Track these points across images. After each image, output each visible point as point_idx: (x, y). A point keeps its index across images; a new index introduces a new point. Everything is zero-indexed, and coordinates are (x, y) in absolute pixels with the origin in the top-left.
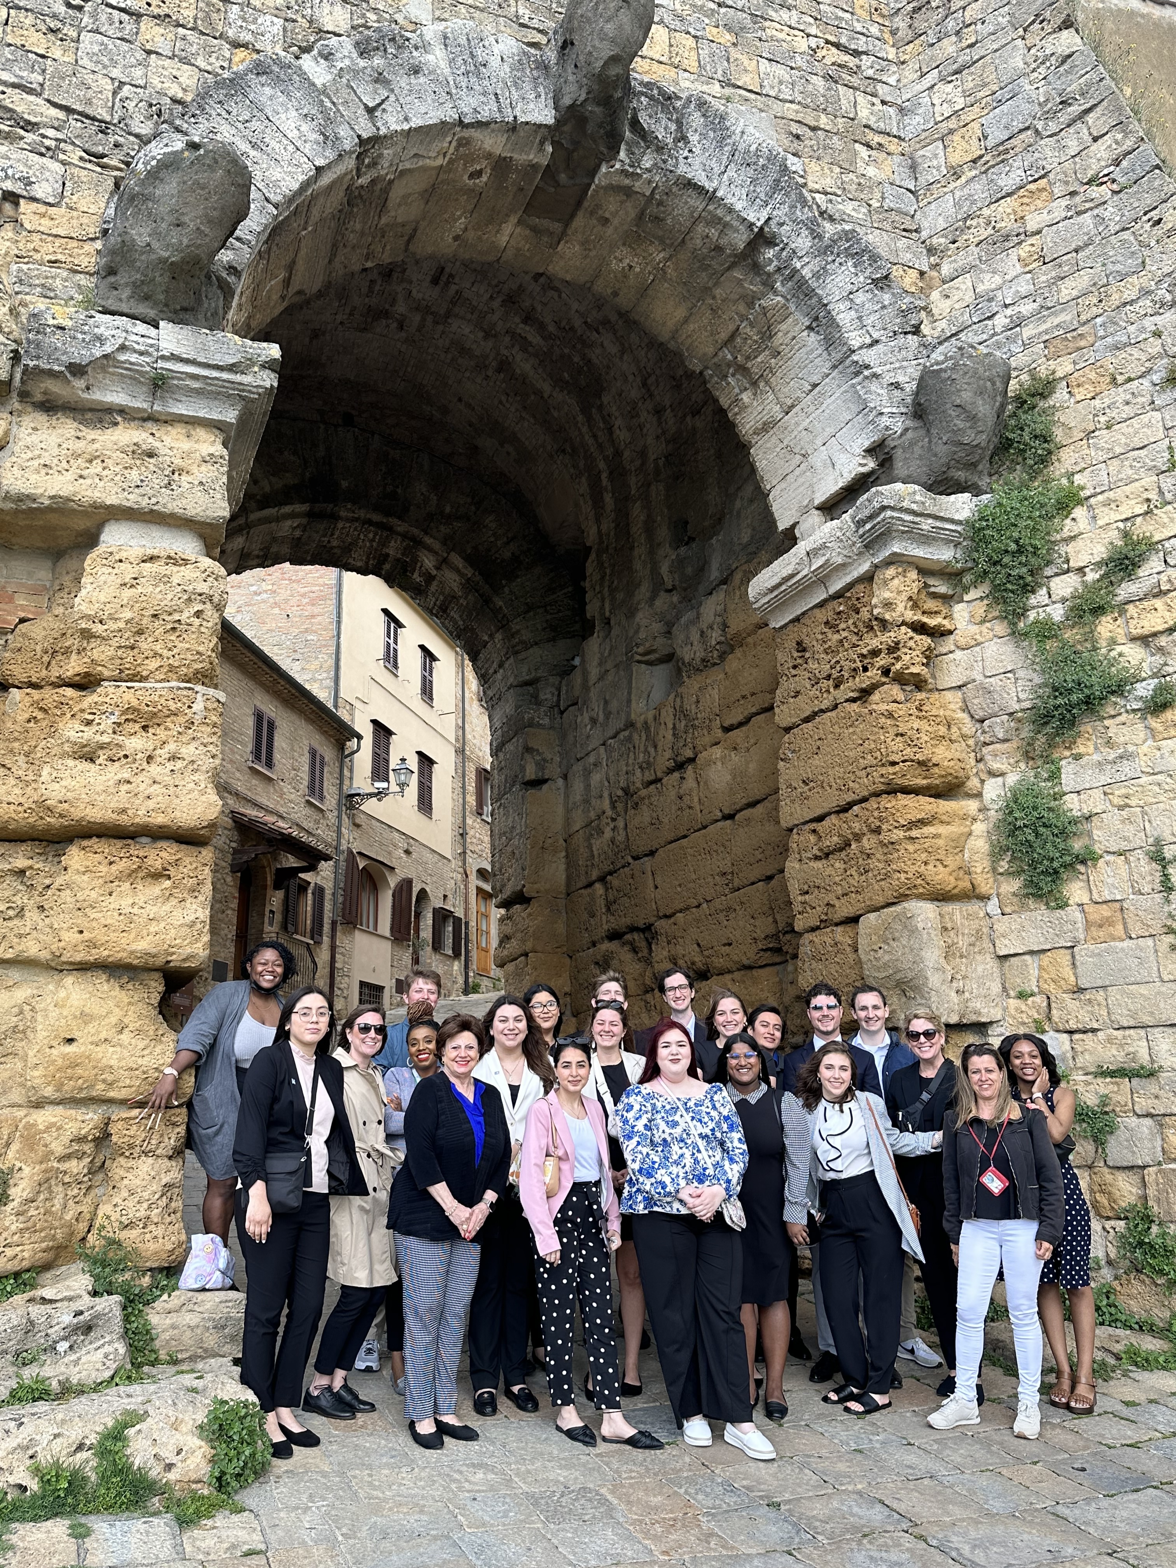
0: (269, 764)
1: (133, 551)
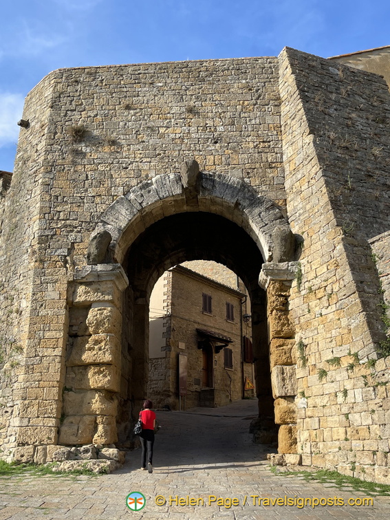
0: (210, 311)
1: (96, 309)
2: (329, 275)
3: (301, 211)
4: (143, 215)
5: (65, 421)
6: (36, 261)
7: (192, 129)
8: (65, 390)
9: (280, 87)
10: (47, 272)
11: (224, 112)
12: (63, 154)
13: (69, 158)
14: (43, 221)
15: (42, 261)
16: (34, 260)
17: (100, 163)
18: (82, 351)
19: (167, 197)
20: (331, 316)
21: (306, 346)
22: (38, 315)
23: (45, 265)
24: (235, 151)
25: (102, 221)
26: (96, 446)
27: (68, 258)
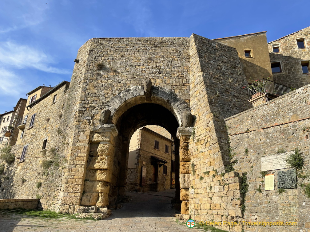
0: (158, 148)
1: (102, 144)
2: (206, 134)
3: (196, 105)
4: (126, 104)
5: (84, 195)
6: (77, 122)
7: (150, 67)
8: (86, 180)
9: (190, 51)
10: (81, 126)
11: (165, 60)
12: (92, 75)
13: (95, 77)
14: (81, 104)
15: (79, 122)
16: (76, 121)
17: (108, 80)
18: (94, 163)
19: (137, 96)
20: (206, 153)
21: (195, 166)
22: (76, 146)
23: (81, 123)
24: (169, 78)
25: (108, 105)
26: (98, 206)
27: (91, 121)
